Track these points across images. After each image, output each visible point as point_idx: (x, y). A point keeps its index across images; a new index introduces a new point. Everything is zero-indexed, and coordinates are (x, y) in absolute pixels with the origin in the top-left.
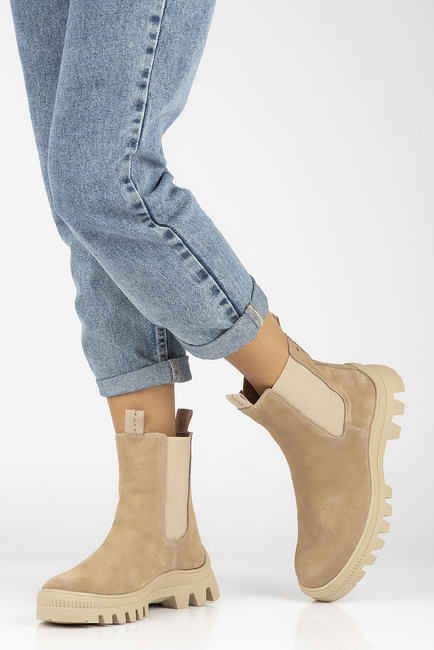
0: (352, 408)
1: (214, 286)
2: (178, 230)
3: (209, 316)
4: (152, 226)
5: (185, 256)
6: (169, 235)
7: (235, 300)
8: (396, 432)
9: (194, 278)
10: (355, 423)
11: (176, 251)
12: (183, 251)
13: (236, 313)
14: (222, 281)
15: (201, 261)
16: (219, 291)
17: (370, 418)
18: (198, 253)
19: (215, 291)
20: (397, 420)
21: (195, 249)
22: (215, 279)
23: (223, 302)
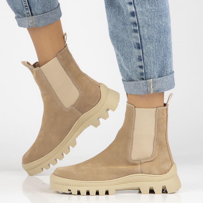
1: (140, 56)
2: (138, 15)
5: (135, 31)
7: (146, 71)
9: (134, 44)
11: (132, 26)
12: (135, 28)
14: (145, 57)
15: (141, 39)
16: (141, 60)
18: (141, 34)
19: (140, 59)
21: (141, 32)
23: (141, 67)
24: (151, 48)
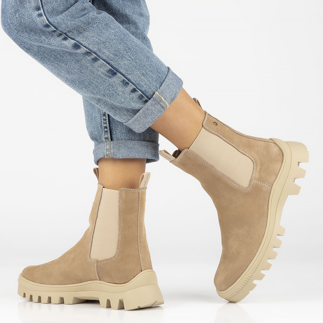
0: (260, 169)
1: (124, 80)
2: (83, 43)
3: (123, 100)
4: (65, 39)
5: (95, 60)
6: (77, 46)
7: (143, 89)
8: (296, 190)
9: (106, 75)
10: (260, 179)
11: (87, 57)
12: (93, 57)
13: (146, 98)
14: (129, 77)
15: (108, 63)
16: (128, 83)
17: (273, 178)
18: (104, 58)
19: (125, 84)
20: (298, 182)
21: (102, 56)
22: (123, 75)
23: (134, 91)
24: (127, 62)
